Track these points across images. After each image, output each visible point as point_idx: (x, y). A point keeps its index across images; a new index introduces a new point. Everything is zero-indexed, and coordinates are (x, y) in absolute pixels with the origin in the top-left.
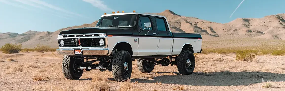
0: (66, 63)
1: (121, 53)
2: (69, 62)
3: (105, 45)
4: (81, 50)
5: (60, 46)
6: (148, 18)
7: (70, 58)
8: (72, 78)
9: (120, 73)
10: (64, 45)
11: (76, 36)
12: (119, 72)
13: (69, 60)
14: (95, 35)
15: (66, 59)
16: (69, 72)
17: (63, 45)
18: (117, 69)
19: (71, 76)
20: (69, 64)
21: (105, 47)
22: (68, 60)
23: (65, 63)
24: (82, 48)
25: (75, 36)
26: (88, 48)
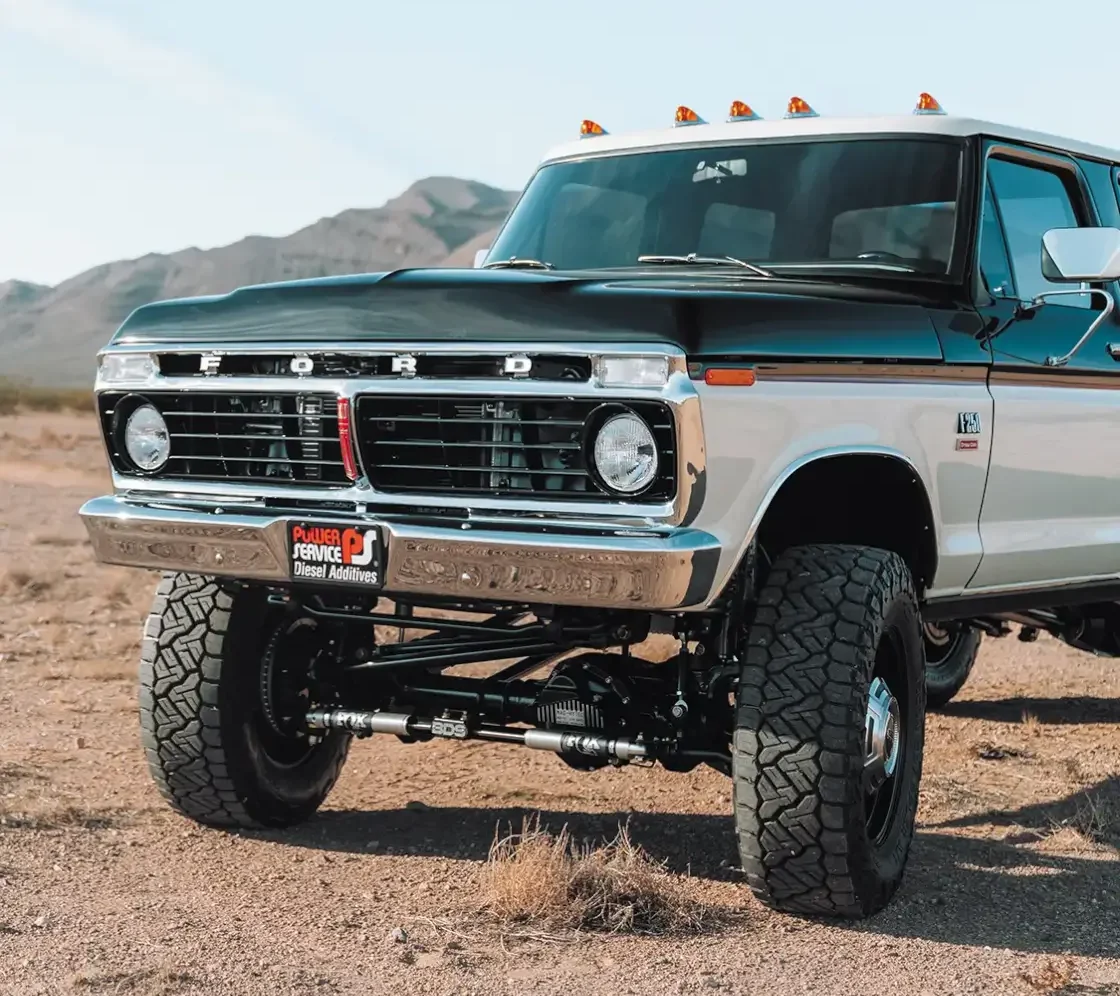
0: (185, 658)
1: (839, 579)
2: (215, 643)
3: (661, 488)
4: (371, 536)
5: (124, 464)
6: (1055, 181)
7: (224, 600)
8: (245, 818)
9: (838, 824)
10: (164, 458)
11: (310, 365)
12: (825, 813)
13: (220, 620)
14: (545, 367)
15: (180, 611)
16: (218, 756)
17: (152, 454)
18: (795, 776)
19: (231, 797)
20: (211, 667)
21: (668, 508)
22: (206, 620)
23: (172, 661)
24: (372, 507)
25: (295, 366)
26: (451, 519)
